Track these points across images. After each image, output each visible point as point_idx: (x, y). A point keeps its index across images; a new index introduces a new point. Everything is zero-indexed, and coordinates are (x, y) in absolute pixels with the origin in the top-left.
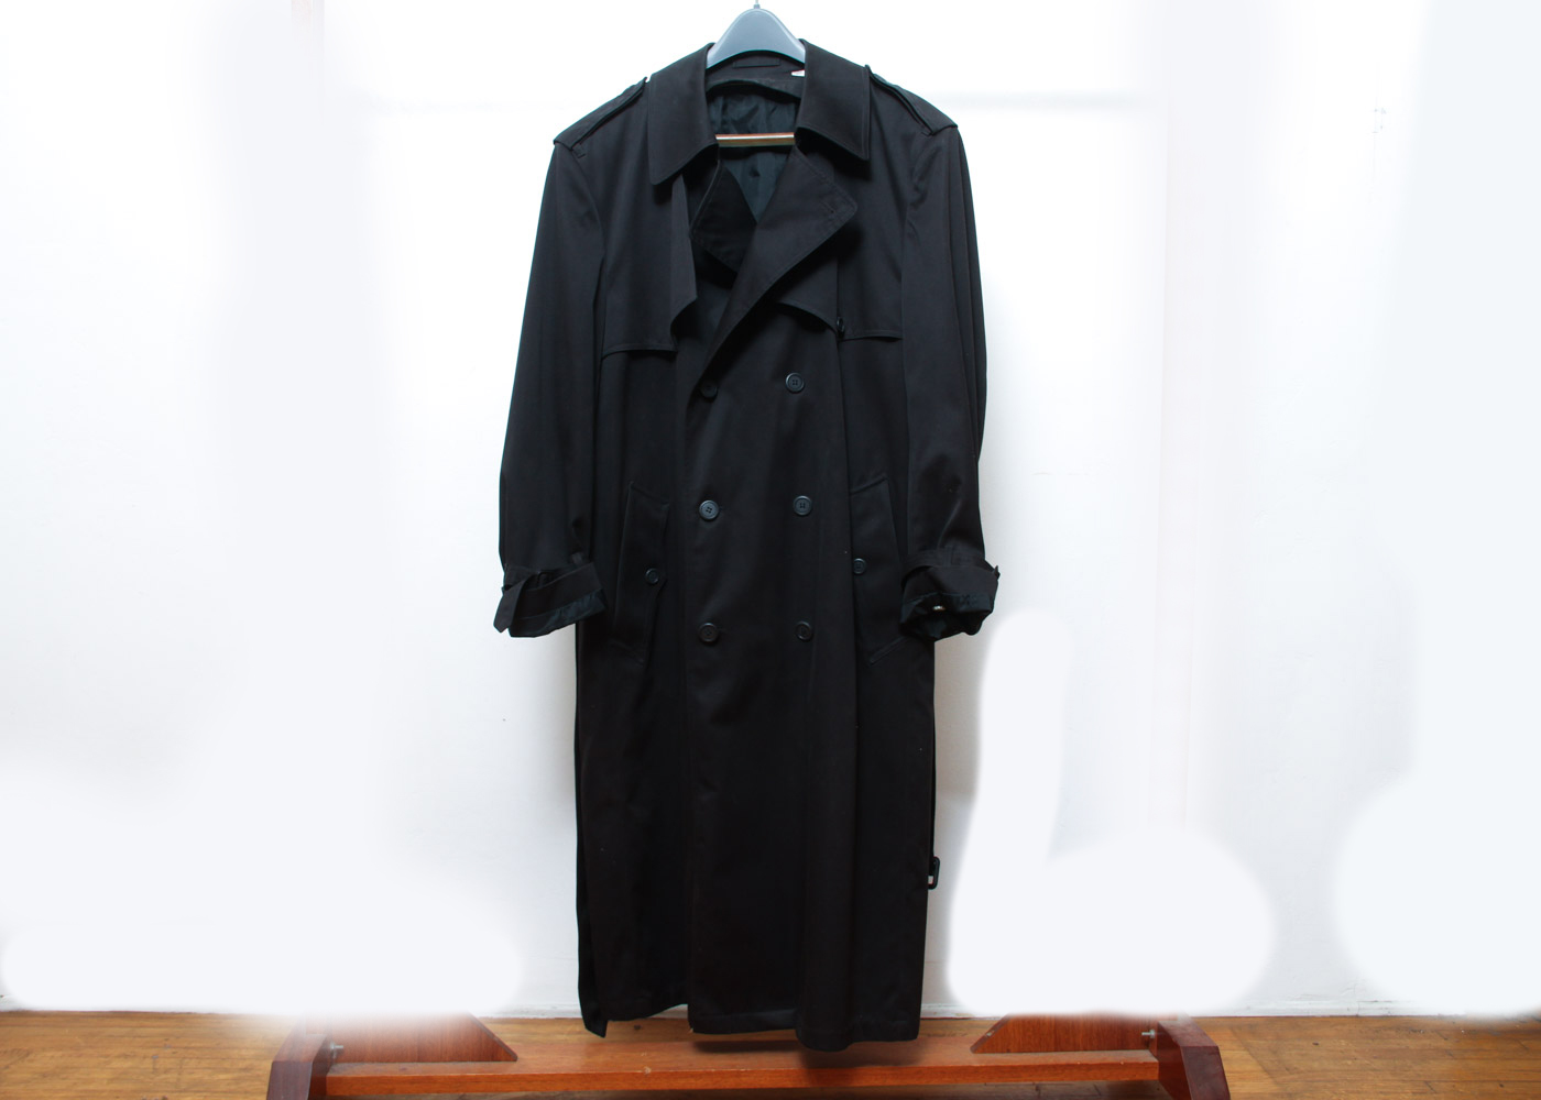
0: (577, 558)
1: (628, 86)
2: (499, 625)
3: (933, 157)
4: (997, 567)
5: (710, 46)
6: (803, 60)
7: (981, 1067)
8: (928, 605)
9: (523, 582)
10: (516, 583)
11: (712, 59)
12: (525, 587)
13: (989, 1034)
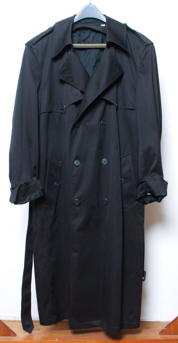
0: (35, 179)
1: (49, 27)
2: (11, 201)
3: (146, 53)
4: (167, 181)
5: (75, 15)
6: (105, 22)
7: (162, 340)
8: (145, 193)
9: (18, 187)
10: (16, 187)
11: (76, 20)
12: (19, 188)
13: (165, 329)
